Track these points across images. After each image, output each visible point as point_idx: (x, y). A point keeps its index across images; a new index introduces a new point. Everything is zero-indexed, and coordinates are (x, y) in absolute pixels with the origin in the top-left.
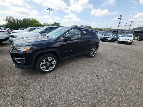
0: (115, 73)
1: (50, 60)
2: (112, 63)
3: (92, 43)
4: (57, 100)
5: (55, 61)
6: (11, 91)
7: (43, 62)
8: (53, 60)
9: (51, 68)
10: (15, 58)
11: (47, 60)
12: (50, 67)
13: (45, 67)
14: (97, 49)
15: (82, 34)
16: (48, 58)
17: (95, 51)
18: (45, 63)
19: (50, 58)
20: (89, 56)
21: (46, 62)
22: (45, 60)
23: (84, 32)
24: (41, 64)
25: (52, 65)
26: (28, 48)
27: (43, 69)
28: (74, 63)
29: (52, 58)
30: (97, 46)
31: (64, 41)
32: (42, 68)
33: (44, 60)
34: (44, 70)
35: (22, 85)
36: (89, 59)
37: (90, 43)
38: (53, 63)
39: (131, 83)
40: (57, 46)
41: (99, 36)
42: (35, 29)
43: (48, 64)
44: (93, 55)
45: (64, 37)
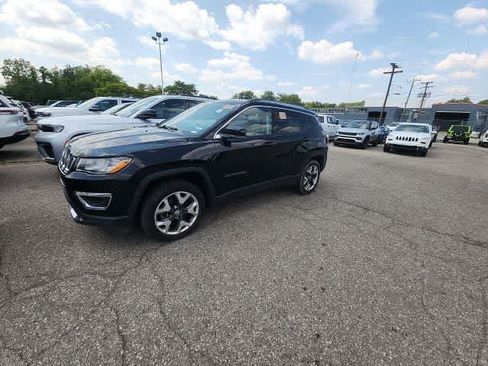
0: (376, 237)
1: (182, 201)
2: (367, 209)
3: (305, 151)
4: (215, 309)
5: (195, 204)
6: (71, 292)
7: (163, 205)
8: (189, 202)
9: (184, 226)
10: (78, 193)
11: (173, 201)
12: (182, 223)
13: (167, 223)
14: (321, 168)
15: (275, 121)
16: (178, 194)
17: (314, 176)
18: (167, 208)
19: (183, 195)
20: (297, 190)
21: (171, 205)
22: (169, 199)
23: (283, 116)
24: (158, 211)
25: (188, 217)
26: (118, 164)
27: (163, 227)
28: (254, 212)
29: (189, 195)
30: (321, 160)
31: (225, 141)
32: (159, 224)
33: (165, 201)
34: (164, 231)
35: (103, 276)
36: (298, 200)
37: (299, 149)
38: (190, 210)
40: (205, 159)
41: (327, 128)
42: (114, 103)
43: (177, 212)
44: (309, 188)
45: (223, 131)
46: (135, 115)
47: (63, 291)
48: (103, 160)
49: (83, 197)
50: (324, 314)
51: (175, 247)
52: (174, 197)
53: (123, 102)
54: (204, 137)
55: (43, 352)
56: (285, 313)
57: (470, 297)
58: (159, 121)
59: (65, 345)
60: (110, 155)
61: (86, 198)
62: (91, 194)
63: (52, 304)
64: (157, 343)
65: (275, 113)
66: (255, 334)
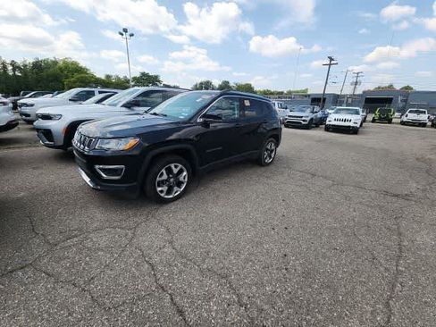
1: (175, 171)
3: (265, 131)
5: (185, 173)
7: (162, 174)
8: (181, 171)
9: (178, 191)
10: (97, 167)
11: (169, 171)
12: (176, 188)
13: (165, 188)
14: (277, 145)
15: (242, 107)
16: (173, 166)
17: (272, 151)
18: (165, 177)
19: (176, 167)
20: (259, 162)
21: (168, 175)
22: (166, 170)
23: (247, 103)
24: (158, 179)
25: (179, 184)
26: (132, 142)
27: (162, 191)
28: (227, 180)
29: (180, 166)
30: (277, 138)
31: (206, 124)
32: (159, 189)
33: (164, 171)
34: (162, 195)
35: (122, 228)
36: (260, 170)
37: (261, 130)
38: (181, 179)
41: (282, 113)
42: (91, 94)
43: (172, 180)
44: (267, 161)
45: (204, 116)
46: (121, 104)
49: (100, 169)
51: (172, 206)
52: (170, 168)
53: (100, 92)
54: (189, 121)
55: (92, 278)
56: (262, 244)
57: (388, 229)
59: (109, 272)
61: (104, 170)
62: (107, 167)
63: (89, 249)
64: (176, 265)
65: (241, 101)
66: (243, 257)
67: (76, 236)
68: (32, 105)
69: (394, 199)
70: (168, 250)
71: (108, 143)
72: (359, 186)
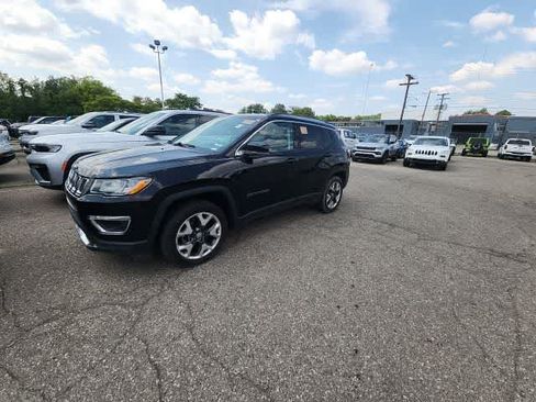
0: (404, 253)
1: (204, 222)
2: (392, 226)
3: (327, 167)
5: (218, 225)
6: (91, 324)
7: (185, 227)
8: (212, 222)
9: (208, 249)
10: (92, 218)
11: (195, 223)
12: (204, 246)
13: (189, 246)
14: (343, 185)
15: (298, 137)
16: (200, 215)
17: (337, 193)
18: (189, 230)
19: (205, 217)
21: (193, 227)
22: (191, 221)
23: (304, 130)
24: (179, 234)
25: (210, 240)
27: (184, 251)
28: (277, 232)
29: (211, 215)
30: (343, 176)
31: (247, 159)
32: (180, 248)
33: (187, 222)
34: (186, 255)
35: (124, 306)
36: (320, 218)
37: (322, 165)
38: (212, 232)
39: (447, 277)
40: (227, 177)
41: (350, 144)
42: (111, 119)
43: (199, 235)
44: (332, 206)
45: (245, 148)
46: (141, 132)
47: (82, 324)
48: (119, 181)
49: (97, 221)
50: (360, 330)
51: (199, 272)
52: (197, 219)
53: (121, 117)
54: (225, 155)
55: (69, 389)
56: (322, 333)
58: (171, 138)
59: (92, 379)
60: (125, 175)
61: (101, 223)
62: (106, 218)
63: (71, 339)
64: (194, 369)
65: (296, 127)
66: (294, 354)
67: (56, 318)
68: (35, 133)
69: (504, 261)
70: (185, 342)
71: (108, 185)
72: (454, 242)
